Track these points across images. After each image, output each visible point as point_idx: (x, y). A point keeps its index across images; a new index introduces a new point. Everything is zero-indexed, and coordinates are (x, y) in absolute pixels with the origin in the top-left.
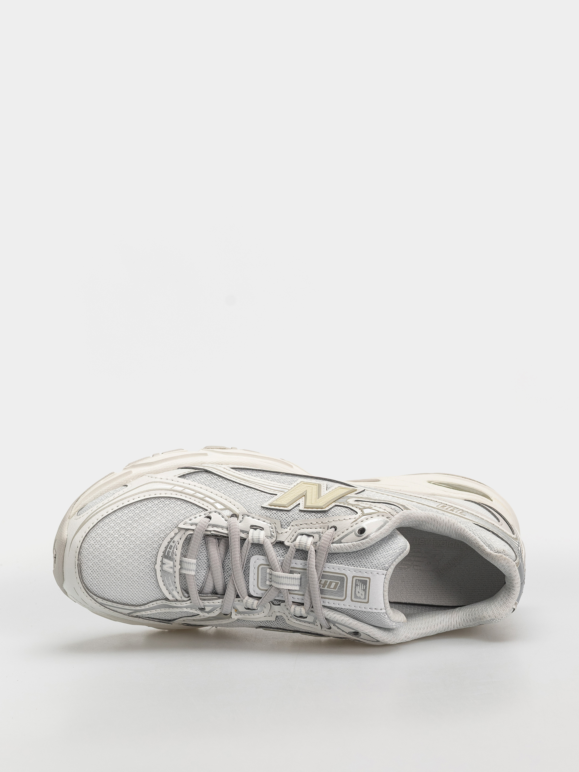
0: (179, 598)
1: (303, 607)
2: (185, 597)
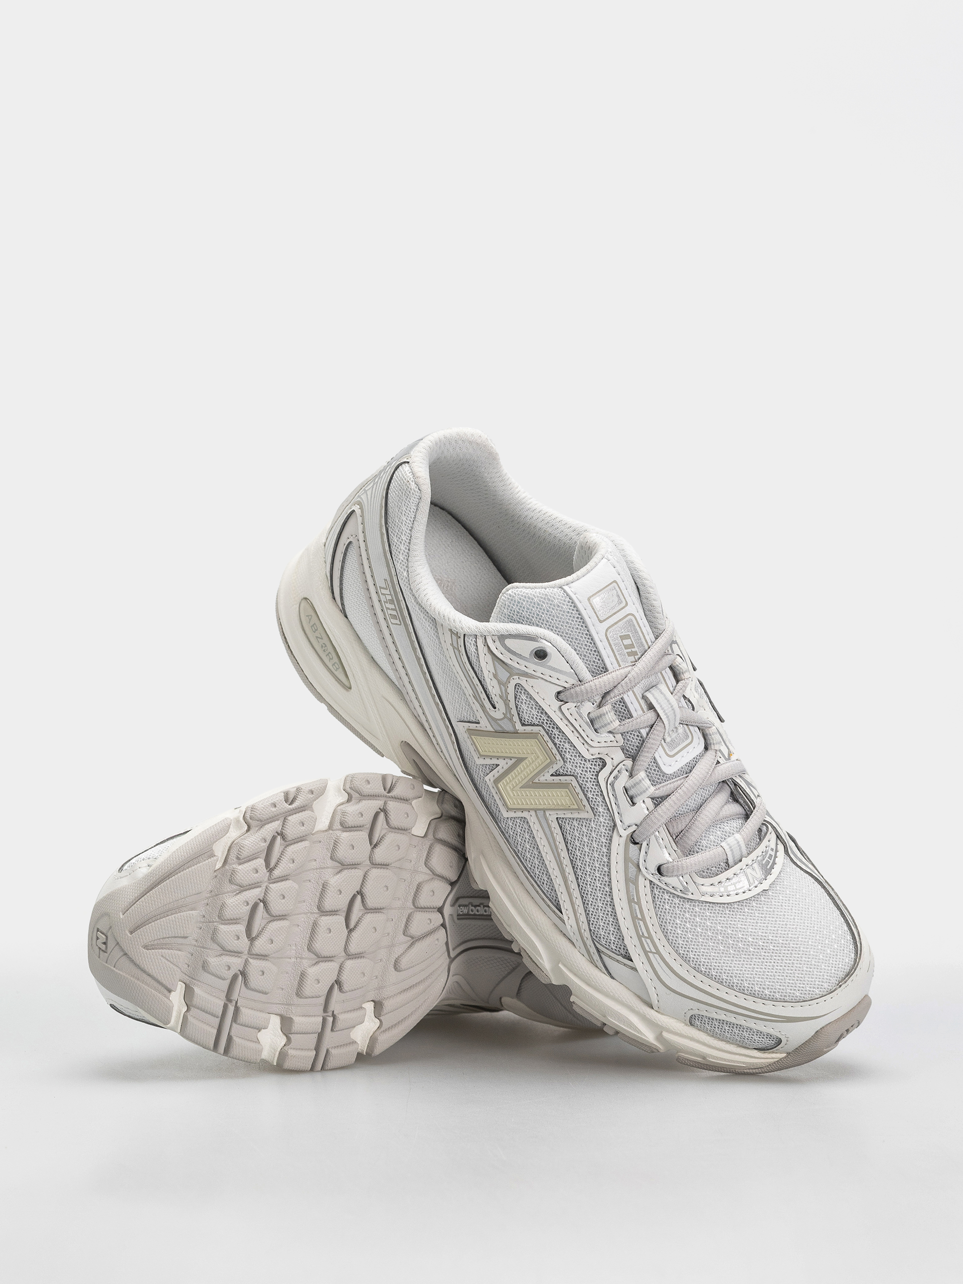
0: (774, 836)
1: (674, 665)
2: (767, 827)
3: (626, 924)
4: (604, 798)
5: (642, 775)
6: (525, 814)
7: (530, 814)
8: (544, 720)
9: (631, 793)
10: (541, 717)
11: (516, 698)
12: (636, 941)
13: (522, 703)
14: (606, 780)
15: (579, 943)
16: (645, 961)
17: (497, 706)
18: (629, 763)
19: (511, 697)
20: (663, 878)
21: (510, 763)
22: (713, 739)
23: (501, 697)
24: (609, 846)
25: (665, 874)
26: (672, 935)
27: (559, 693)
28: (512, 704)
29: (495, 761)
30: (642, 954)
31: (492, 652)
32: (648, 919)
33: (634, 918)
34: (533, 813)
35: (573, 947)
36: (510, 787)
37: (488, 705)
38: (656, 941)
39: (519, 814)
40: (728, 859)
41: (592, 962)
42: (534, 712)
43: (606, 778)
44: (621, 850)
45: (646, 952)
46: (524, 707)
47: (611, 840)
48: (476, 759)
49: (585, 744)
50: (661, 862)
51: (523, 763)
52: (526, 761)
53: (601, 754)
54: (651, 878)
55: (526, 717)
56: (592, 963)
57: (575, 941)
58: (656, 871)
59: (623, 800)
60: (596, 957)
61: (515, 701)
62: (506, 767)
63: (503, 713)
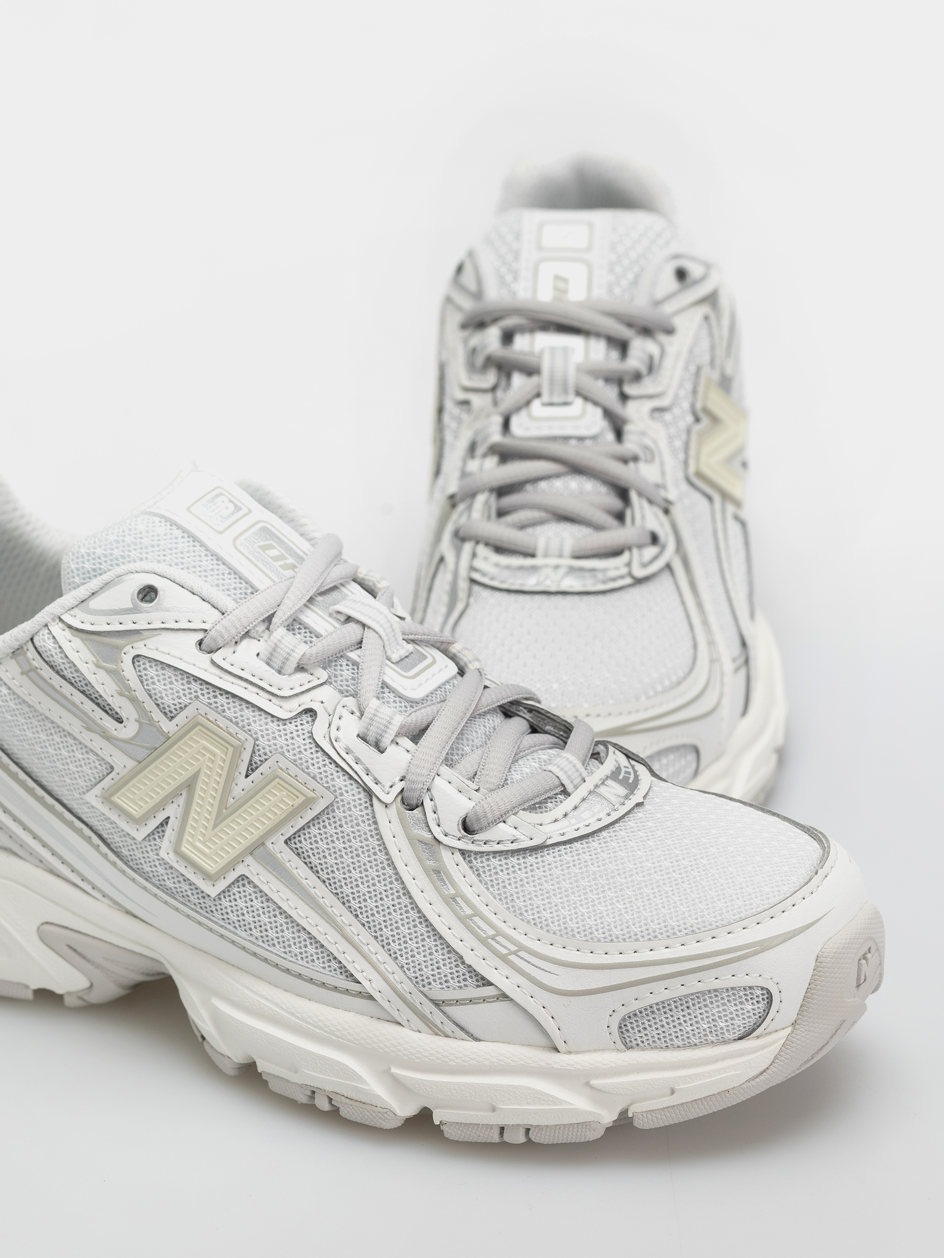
3: (456, 934)
4: (337, 765)
5: (374, 703)
6: (241, 870)
7: (245, 863)
8: (196, 692)
9: (371, 737)
10: (190, 689)
11: (142, 682)
12: (482, 951)
13: (153, 683)
14: (327, 738)
15: (405, 1014)
16: (509, 971)
17: (123, 714)
18: (351, 702)
19: (134, 683)
20: (476, 837)
21: (181, 800)
22: (466, 656)
23: (121, 694)
24: (377, 834)
25: (476, 828)
26: (530, 912)
27: (200, 643)
28: (141, 695)
29: (161, 817)
30: (499, 963)
31: (77, 630)
32: (485, 910)
33: (464, 920)
34: (249, 860)
35: (398, 1028)
36: (199, 840)
37: (109, 723)
38: (511, 932)
39: (232, 876)
40: (564, 783)
41: (437, 1031)
42: (178, 686)
43: (327, 736)
44: (396, 826)
45: (504, 958)
46: (159, 687)
47: (375, 823)
48: (134, 833)
49: (274, 699)
50: (462, 814)
51: (200, 784)
52: (202, 777)
53: (303, 704)
54: (461, 845)
55: (168, 701)
56: (437, 1034)
57: (396, 1015)
58: (462, 831)
59: (366, 752)
60: (437, 1017)
61: (143, 686)
62: (180, 812)
63: (136, 721)
